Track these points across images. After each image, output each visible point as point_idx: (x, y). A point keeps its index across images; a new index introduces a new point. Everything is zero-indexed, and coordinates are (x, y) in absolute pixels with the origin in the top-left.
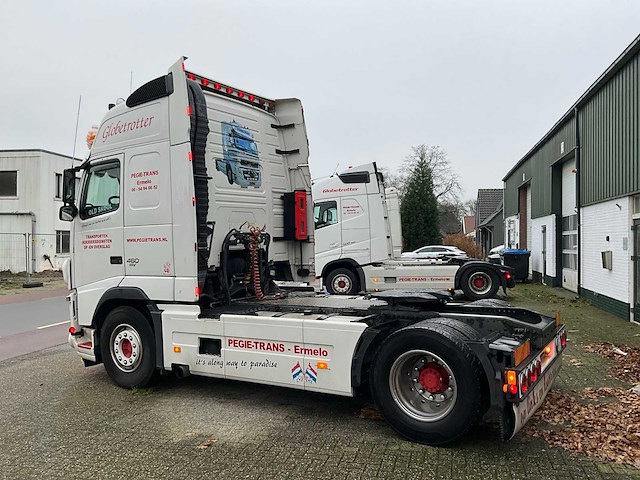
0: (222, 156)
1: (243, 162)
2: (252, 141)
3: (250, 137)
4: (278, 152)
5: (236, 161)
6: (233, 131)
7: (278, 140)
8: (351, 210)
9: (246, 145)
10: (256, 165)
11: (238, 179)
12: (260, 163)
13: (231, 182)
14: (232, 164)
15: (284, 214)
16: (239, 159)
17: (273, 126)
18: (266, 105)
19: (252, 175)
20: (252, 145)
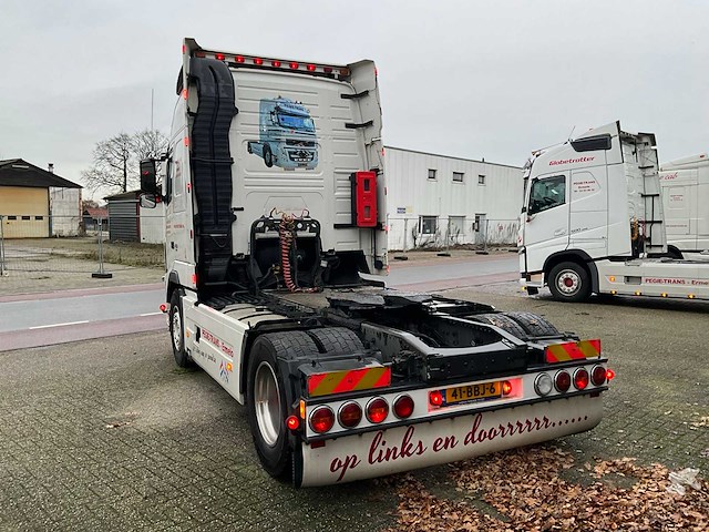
0: (258, 138)
1: (289, 142)
2: (307, 117)
3: (304, 113)
4: (348, 126)
5: (278, 141)
6: (277, 108)
7: (351, 112)
8: (585, 187)
9: (296, 122)
10: (312, 144)
11: (281, 161)
12: (318, 140)
13: (269, 165)
14: (273, 146)
15: (353, 197)
16: (284, 138)
17: (343, 96)
18: (336, 73)
19: (303, 155)
20: (307, 122)
